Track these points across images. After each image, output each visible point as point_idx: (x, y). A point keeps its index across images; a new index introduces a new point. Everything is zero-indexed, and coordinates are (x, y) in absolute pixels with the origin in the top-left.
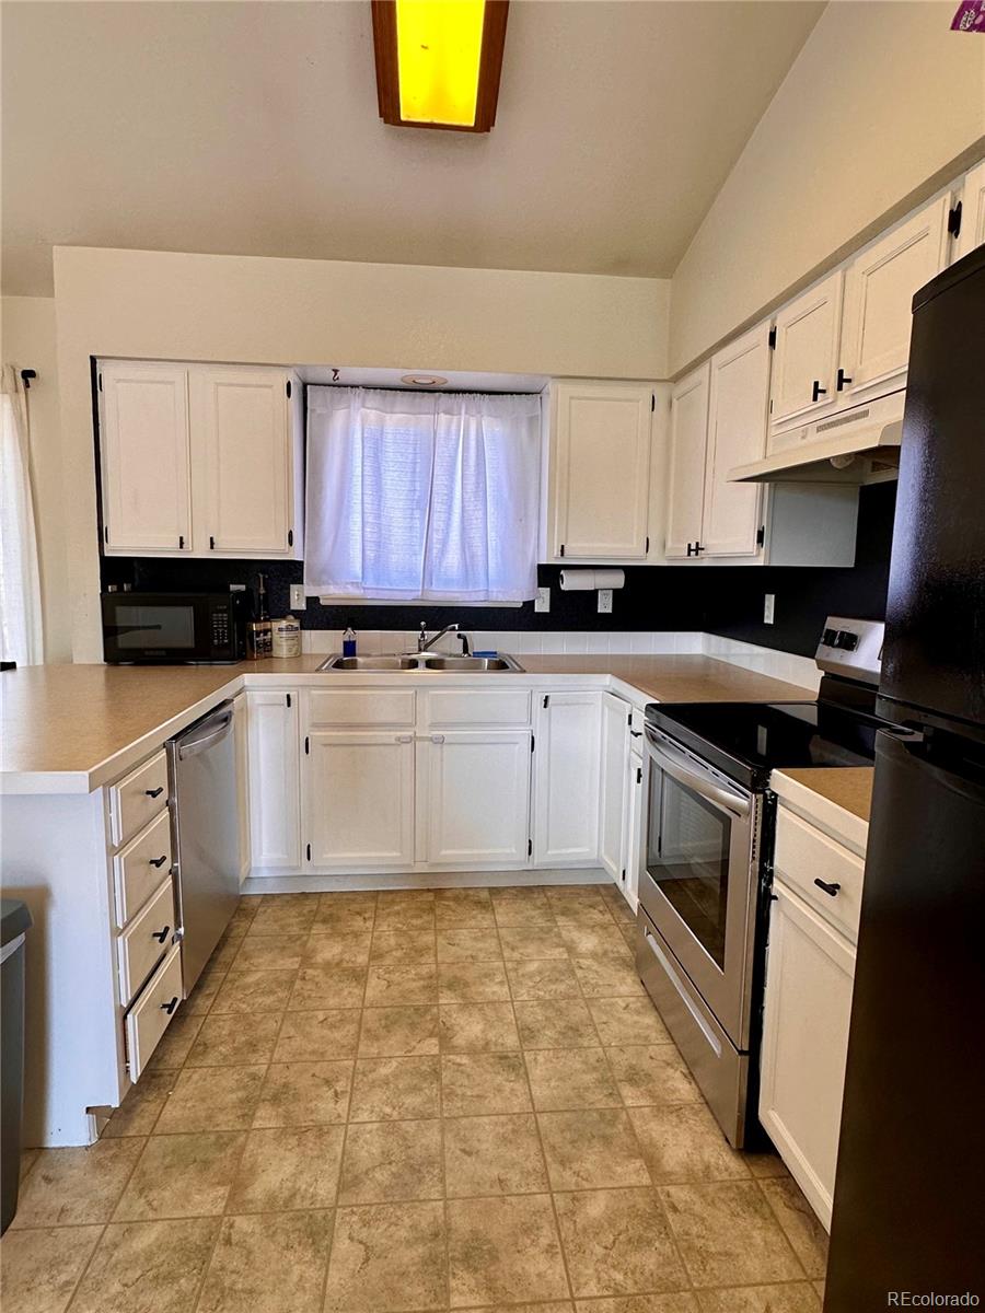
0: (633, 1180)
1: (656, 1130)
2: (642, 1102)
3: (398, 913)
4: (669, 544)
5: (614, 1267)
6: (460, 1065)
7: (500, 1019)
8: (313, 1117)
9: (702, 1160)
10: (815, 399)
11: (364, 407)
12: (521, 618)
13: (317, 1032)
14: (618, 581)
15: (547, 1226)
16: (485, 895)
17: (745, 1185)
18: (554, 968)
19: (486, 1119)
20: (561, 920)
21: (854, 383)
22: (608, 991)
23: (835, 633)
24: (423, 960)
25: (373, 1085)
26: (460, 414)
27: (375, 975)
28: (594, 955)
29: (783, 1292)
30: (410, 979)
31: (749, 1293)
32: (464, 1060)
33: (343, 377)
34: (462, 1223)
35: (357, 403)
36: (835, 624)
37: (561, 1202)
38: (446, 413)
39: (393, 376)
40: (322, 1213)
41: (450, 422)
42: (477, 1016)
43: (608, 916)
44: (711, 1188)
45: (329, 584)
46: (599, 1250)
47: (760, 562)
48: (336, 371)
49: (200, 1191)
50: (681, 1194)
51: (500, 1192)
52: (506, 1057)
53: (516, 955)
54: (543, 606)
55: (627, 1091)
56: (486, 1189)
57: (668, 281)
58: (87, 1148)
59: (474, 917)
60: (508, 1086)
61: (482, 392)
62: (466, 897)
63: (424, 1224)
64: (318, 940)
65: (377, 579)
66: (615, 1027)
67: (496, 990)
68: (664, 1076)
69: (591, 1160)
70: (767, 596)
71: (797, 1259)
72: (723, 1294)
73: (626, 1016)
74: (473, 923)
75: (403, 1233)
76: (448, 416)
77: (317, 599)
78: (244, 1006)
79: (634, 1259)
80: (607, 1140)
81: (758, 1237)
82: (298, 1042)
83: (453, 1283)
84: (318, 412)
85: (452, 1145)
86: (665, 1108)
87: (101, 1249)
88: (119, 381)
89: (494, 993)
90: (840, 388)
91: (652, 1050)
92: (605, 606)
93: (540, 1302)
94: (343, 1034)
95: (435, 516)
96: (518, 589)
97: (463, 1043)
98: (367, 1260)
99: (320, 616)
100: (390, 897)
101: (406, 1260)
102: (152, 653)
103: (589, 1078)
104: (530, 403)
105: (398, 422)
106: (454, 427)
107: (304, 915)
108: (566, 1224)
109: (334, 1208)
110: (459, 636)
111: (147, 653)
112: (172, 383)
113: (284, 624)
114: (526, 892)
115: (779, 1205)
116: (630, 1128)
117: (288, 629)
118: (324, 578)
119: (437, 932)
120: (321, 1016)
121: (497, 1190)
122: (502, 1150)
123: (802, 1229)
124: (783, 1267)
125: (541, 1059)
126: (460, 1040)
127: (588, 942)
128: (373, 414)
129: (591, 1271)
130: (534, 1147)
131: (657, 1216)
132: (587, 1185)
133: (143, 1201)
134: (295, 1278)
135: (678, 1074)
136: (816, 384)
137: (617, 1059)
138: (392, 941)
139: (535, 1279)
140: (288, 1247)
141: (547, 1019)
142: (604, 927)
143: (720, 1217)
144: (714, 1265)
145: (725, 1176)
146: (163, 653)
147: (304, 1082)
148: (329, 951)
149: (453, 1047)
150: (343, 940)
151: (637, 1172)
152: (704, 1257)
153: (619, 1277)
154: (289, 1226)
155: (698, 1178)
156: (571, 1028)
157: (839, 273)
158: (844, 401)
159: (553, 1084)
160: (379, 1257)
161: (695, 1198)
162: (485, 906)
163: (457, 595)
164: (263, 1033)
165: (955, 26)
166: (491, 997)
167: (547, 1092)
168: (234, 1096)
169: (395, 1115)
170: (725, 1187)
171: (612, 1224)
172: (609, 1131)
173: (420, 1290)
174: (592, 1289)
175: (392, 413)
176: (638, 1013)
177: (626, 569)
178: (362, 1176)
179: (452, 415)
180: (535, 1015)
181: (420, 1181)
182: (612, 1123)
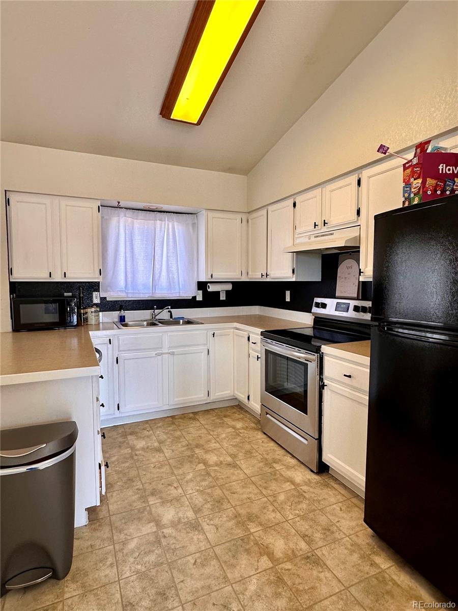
0: (289, 488)
1: (289, 474)
2: (281, 467)
3: (160, 427)
4: (250, 273)
5: (294, 510)
6: (215, 470)
7: (221, 454)
8: (172, 496)
9: (307, 478)
10: (315, 228)
11: (125, 216)
12: (191, 303)
13: (155, 471)
14: (229, 287)
15: (269, 505)
16: (191, 415)
17: (322, 481)
18: (232, 435)
19: (233, 483)
20: (226, 419)
21: (328, 224)
22: (254, 439)
23: (319, 303)
24: (181, 440)
25: (187, 482)
26: (165, 221)
27: (165, 449)
28: (243, 428)
29: (343, 504)
30: (180, 447)
31: (334, 506)
32: (216, 468)
33: (122, 204)
34: (243, 512)
35: (122, 215)
36: (318, 300)
37: (271, 499)
38: (160, 220)
39: (141, 205)
40: (194, 521)
41: (162, 224)
42: (212, 455)
43: (242, 416)
44: (312, 485)
45: (111, 292)
46: (289, 508)
47: (294, 280)
48: (119, 202)
49: (143, 527)
50: (305, 488)
51: (250, 501)
52: (230, 464)
53: (215, 433)
54: (200, 298)
55: (275, 465)
56: (245, 501)
57: (246, 176)
58: (86, 526)
59: (192, 423)
60: (236, 473)
61: (174, 213)
62: (185, 417)
63: (230, 515)
64: (133, 441)
65: (133, 289)
66: (262, 449)
67: (213, 445)
68: (285, 459)
69: (274, 486)
70: (287, 291)
71: (343, 495)
72: (328, 508)
73: (263, 444)
74: (192, 425)
75: (225, 519)
76: (161, 222)
77: (105, 298)
78: (118, 468)
79: (300, 507)
80: (276, 480)
81: (330, 493)
82: (148, 475)
83: (249, 527)
84: (105, 218)
85: (227, 493)
86: (288, 467)
87: (117, 552)
88: (18, 202)
89: (214, 446)
90: (324, 225)
91: (277, 453)
92: (223, 297)
93: (278, 524)
94: (166, 469)
95: (156, 263)
96: (191, 292)
97: (213, 463)
98: (217, 529)
99: (107, 306)
100: (153, 422)
101: (230, 525)
102: (38, 325)
103: (261, 464)
104: (192, 218)
105: (140, 223)
106: (163, 226)
107: (120, 434)
108: (275, 504)
109: (197, 518)
110: (169, 311)
111: (36, 325)
112: (45, 204)
113: (93, 310)
114: (207, 412)
115: (333, 483)
116: (281, 475)
117: (95, 312)
118: (109, 289)
119: (181, 430)
120: (152, 466)
121: (249, 500)
122: (244, 490)
123: (341, 488)
124: (340, 498)
125: (242, 462)
126: (211, 462)
127: (239, 425)
128: (130, 220)
129: (288, 513)
130: (254, 487)
131: (301, 495)
132: (276, 493)
133: (122, 535)
134: (196, 540)
135: (289, 458)
136: (315, 223)
137: (267, 457)
138: (165, 437)
139: (273, 519)
140: (188, 533)
141: (238, 450)
142: (242, 419)
143: (318, 491)
144: (322, 502)
145: (315, 481)
146: (44, 325)
147: (160, 487)
148: (140, 444)
149: (210, 465)
150: (144, 439)
151: (289, 485)
152: (319, 501)
153: (297, 512)
154: (184, 527)
155: (308, 483)
156: (247, 452)
157: (320, 189)
158: (324, 229)
159: (251, 468)
160: (221, 527)
161: (309, 488)
162: (194, 419)
163: (166, 294)
164: (133, 475)
165: (378, 151)
166: (214, 448)
167: (250, 471)
168: (135, 497)
169: (201, 489)
170: (317, 483)
171: (288, 500)
172: (275, 477)
173: (239, 531)
174: (291, 517)
175: (137, 219)
176: (267, 443)
177: (233, 283)
178: (201, 508)
179: (162, 221)
180: (233, 450)
181: (222, 504)
182: (275, 474)
